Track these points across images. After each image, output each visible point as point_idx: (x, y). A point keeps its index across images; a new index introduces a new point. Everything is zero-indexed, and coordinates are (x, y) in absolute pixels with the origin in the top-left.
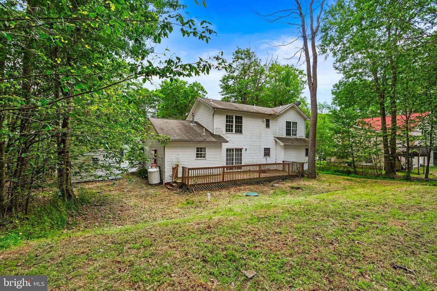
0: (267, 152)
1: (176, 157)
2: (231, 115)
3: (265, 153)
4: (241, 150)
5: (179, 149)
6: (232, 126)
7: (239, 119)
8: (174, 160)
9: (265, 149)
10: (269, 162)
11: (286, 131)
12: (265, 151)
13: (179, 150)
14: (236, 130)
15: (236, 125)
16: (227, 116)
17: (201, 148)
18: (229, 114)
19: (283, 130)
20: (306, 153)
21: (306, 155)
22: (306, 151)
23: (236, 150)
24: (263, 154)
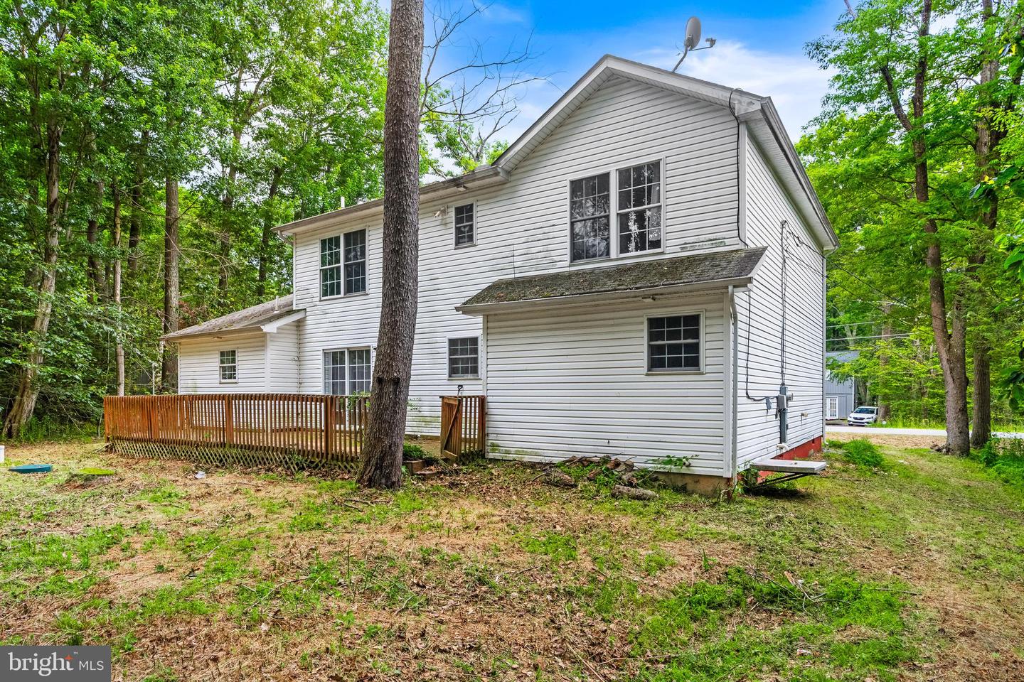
0: (464, 358)
1: (192, 377)
2: (334, 234)
3: (451, 361)
4: (368, 353)
5: (196, 357)
6: (338, 271)
7: (356, 244)
8: (190, 384)
9: (451, 342)
11: (575, 236)
13: (196, 361)
14: (346, 283)
15: (346, 267)
16: (325, 244)
18: (327, 235)
19: (551, 235)
20: (653, 350)
21: (656, 363)
22: (652, 336)
23: (352, 352)
24: (447, 366)
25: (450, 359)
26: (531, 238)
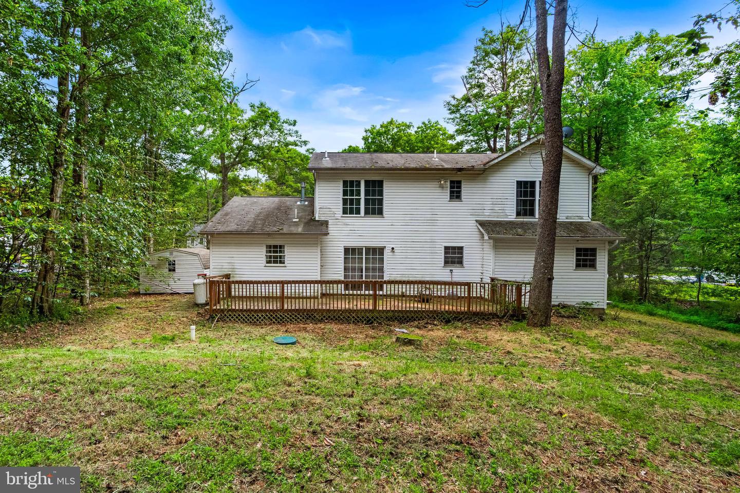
0: (454, 256)
1: (229, 261)
2: (354, 179)
3: (445, 258)
4: (381, 250)
5: (234, 247)
6: (358, 201)
7: (375, 188)
8: (226, 266)
9: (446, 248)
10: (455, 279)
11: (517, 206)
12: (446, 253)
13: (234, 250)
14: (366, 209)
15: (366, 200)
16: (345, 183)
17: (275, 247)
18: (349, 179)
19: (505, 203)
20: (578, 260)
21: (578, 266)
22: (577, 255)
23: (368, 250)
24: (443, 260)
25: (445, 257)
26: (495, 203)
